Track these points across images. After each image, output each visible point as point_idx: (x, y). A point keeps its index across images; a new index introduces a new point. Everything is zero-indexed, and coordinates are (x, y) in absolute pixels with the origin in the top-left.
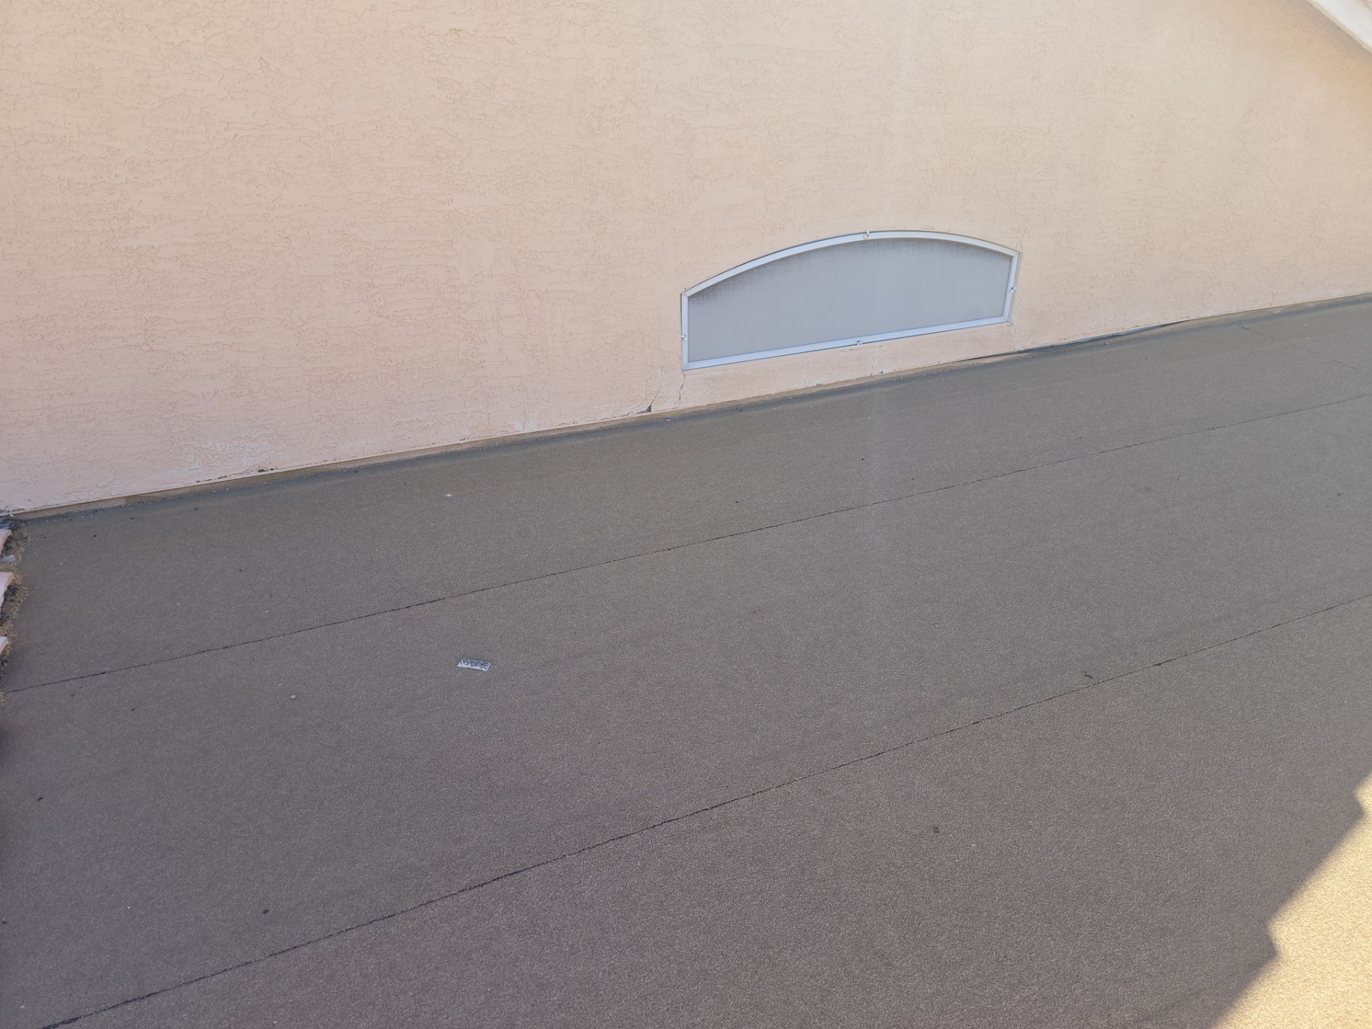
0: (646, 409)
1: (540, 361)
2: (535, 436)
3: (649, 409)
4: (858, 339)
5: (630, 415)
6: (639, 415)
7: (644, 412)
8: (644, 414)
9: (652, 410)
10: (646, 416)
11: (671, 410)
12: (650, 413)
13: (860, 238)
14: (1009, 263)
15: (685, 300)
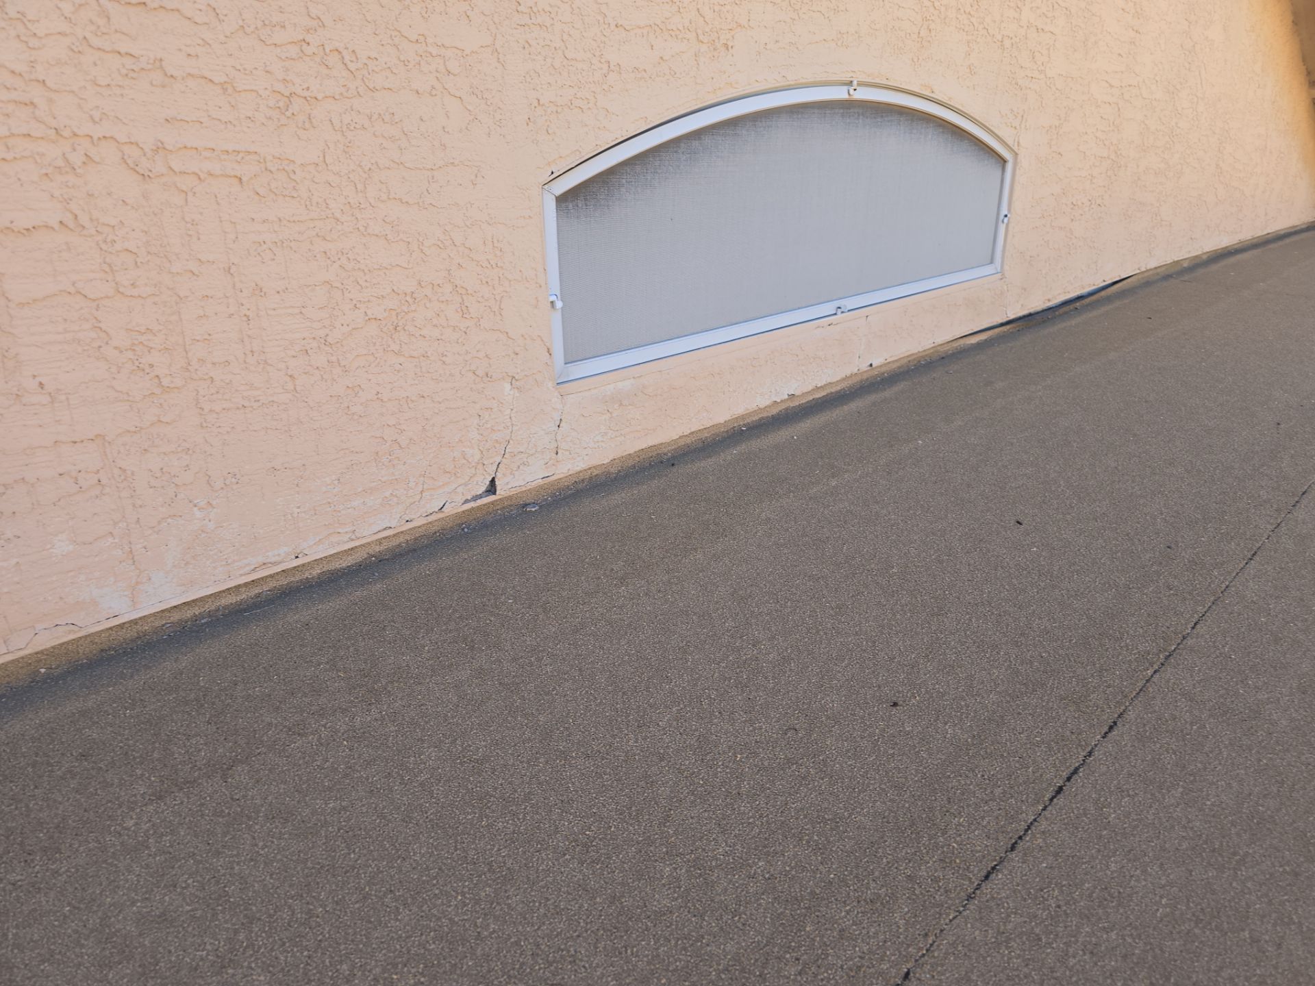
0: (483, 489)
1: (165, 382)
2: (176, 617)
3: (492, 488)
4: (837, 303)
5: (449, 511)
6: (472, 504)
7: (480, 496)
8: (480, 502)
9: (498, 488)
10: (479, 508)
11: (541, 482)
12: (492, 498)
13: (840, 94)
14: (999, 173)
15: (551, 205)
